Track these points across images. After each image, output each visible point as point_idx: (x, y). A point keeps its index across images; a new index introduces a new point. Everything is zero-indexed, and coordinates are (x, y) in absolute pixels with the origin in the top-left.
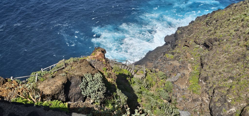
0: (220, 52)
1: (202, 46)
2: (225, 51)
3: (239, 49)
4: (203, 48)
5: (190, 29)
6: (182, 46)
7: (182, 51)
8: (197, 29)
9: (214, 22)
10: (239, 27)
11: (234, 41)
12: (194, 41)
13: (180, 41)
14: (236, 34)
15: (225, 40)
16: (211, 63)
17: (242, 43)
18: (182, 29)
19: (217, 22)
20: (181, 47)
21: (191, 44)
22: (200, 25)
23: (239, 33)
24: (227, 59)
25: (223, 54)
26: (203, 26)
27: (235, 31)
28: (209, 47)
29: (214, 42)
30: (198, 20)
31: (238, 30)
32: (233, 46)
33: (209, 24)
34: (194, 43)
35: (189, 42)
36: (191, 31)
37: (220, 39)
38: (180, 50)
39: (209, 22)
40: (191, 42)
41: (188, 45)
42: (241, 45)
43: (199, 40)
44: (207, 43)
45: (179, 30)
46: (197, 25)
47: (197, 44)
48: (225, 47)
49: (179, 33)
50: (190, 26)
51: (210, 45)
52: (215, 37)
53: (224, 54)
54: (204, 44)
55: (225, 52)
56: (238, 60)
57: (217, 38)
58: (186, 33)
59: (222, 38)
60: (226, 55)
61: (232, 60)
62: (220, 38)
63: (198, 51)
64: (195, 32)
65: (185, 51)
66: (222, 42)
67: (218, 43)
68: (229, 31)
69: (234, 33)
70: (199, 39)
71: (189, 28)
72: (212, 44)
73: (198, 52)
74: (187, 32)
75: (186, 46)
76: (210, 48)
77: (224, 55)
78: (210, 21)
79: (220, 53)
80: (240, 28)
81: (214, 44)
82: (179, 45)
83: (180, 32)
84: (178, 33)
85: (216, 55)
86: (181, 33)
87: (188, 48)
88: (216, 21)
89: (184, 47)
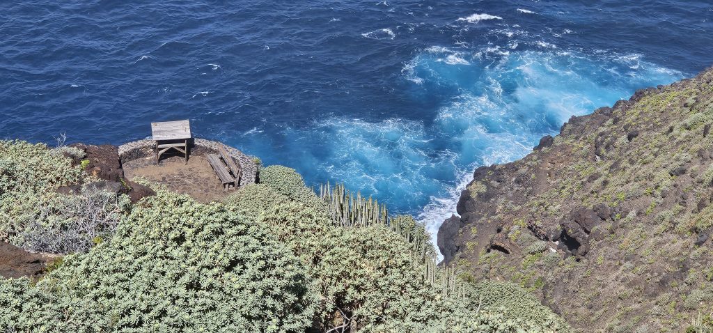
0: (610, 262)
1: (557, 243)
2: (625, 254)
3: (672, 246)
4: (561, 251)
5: (526, 176)
6: (483, 249)
7: (477, 272)
8: (553, 176)
9: (623, 139)
10: (689, 157)
11: (663, 213)
12: (529, 227)
13: (474, 231)
14: (675, 186)
15: (632, 214)
16: (573, 306)
17: (685, 221)
18: (492, 178)
19: (634, 139)
20: (476, 254)
21: (516, 240)
22: (570, 155)
23: (685, 181)
24: (629, 286)
25: (616, 268)
26: (581, 161)
27: (672, 175)
28: (579, 245)
29: (593, 224)
30: (571, 132)
31: (683, 172)
32: (655, 235)
33: (603, 151)
34: (527, 235)
35: (508, 232)
36: (529, 185)
37: (617, 210)
38: (468, 268)
39: (602, 141)
40: (517, 229)
41: (503, 245)
42: (680, 227)
43: (547, 221)
44: (570, 231)
45: (480, 180)
46: (559, 154)
47: (538, 236)
48: (627, 240)
49: (480, 195)
50: (529, 163)
51: (581, 236)
52: (599, 201)
53: (622, 268)
54: (562, 236)
55: (626, 261)
56: (663, 284)
57: (606, 204)
58: (510, 194)
59: (625, 205)
60: (626, 270)
61: (642, 287)
62: (615, 204)
63: (540, 266)
64: (546, 186)
65: (487, 272)
66: (622, 221)
67: (608, 225)
68: (650, 178)
69: (667, 183)
70: (546, 216)
71: (523, 170)
72: (588, 232)
73: (538, 269)
74: (512, 189)
75: (497, 252)
76: (582, 249)
77: (620, 272)
78: (606, 138)
79: (610, 265)
80: (690, 162)
81: (594, 230)
82: (469, 245)
83: (483, 189)
84: (474, 196)
85: (592, 274)
86: (486, 197)
87: (502, 256)
88: (630, 138)
89: (488, 255)
